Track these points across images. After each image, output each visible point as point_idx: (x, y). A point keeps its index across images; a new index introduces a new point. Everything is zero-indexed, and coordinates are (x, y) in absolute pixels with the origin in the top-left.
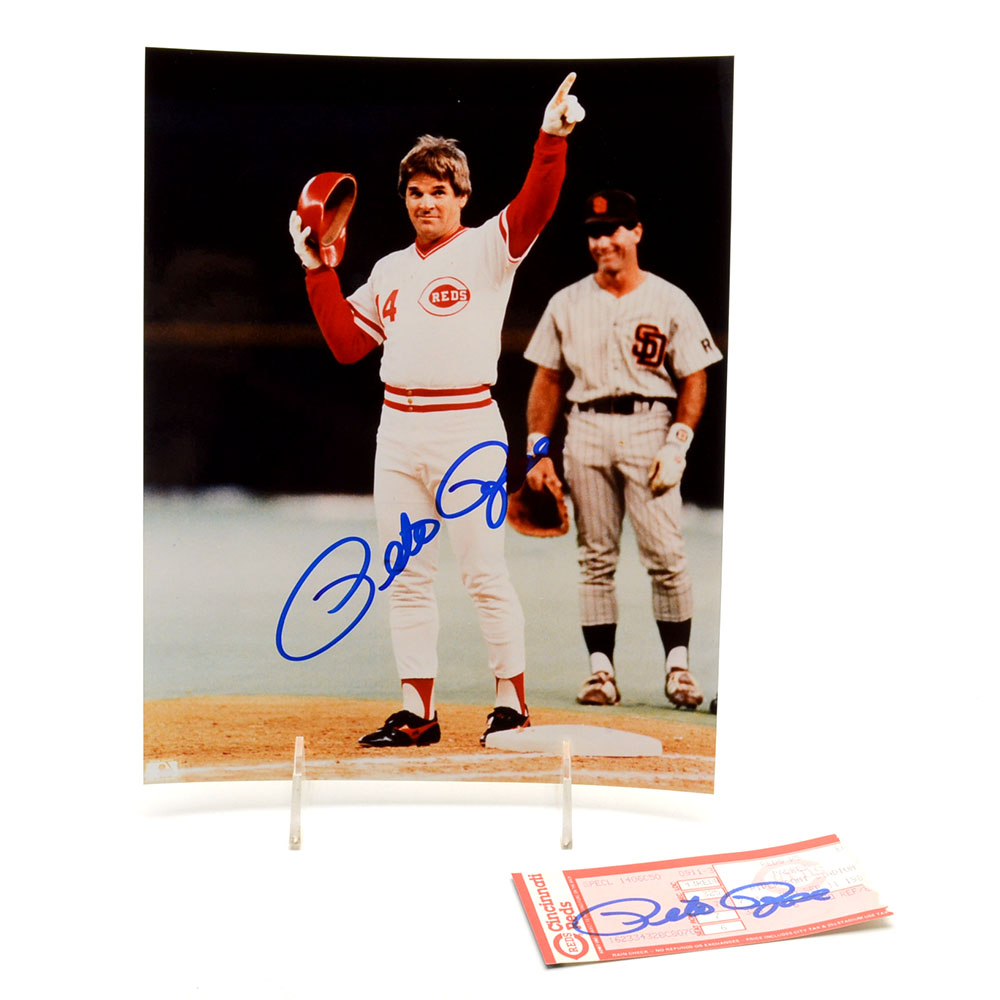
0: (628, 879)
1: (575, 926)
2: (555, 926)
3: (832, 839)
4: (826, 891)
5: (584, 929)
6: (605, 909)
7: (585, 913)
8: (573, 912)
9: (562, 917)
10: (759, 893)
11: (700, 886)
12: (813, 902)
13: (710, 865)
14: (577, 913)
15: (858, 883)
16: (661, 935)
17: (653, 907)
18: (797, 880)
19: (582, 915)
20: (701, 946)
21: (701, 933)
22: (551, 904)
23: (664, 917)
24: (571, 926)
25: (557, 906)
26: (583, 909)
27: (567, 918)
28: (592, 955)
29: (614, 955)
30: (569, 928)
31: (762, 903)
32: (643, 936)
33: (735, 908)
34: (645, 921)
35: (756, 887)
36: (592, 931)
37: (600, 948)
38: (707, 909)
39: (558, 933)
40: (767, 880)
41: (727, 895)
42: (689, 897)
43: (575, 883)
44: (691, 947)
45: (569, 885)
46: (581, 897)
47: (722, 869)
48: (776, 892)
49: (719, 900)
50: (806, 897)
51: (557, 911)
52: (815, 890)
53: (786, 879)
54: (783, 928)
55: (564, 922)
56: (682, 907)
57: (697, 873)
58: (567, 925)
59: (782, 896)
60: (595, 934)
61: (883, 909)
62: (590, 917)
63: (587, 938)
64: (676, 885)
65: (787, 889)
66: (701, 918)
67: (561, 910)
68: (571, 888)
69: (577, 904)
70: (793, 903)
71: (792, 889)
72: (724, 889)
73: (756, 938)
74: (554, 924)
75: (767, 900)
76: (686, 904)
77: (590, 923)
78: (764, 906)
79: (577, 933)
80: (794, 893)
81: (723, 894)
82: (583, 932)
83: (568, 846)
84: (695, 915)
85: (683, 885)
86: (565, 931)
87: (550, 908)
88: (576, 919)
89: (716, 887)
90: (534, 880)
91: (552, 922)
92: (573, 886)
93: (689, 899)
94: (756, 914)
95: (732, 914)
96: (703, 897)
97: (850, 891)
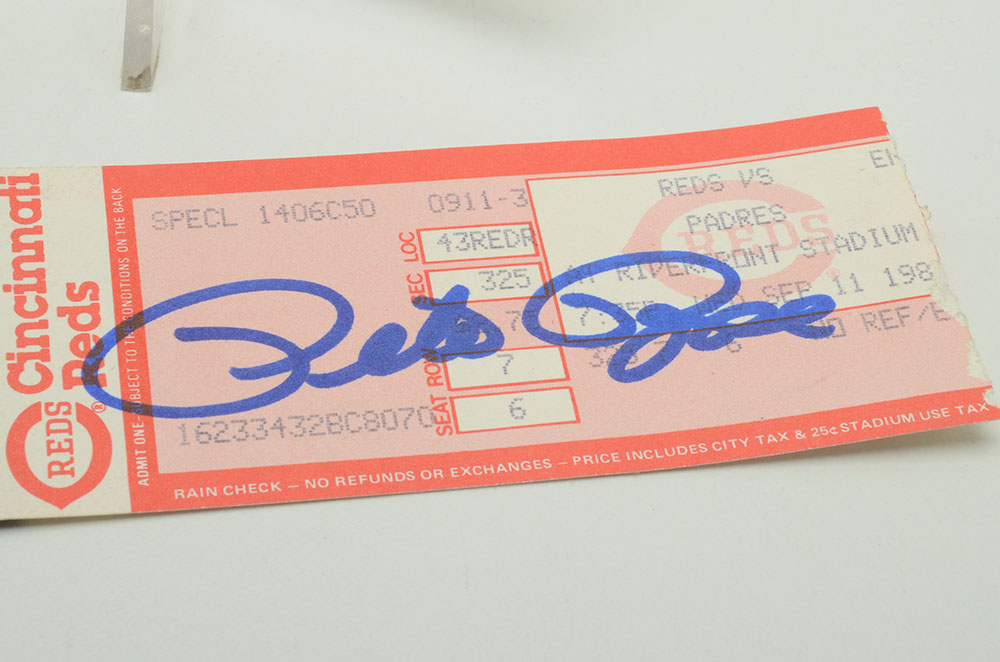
0: (282, 212)
1: (91, 379)
2: (30, 375)
3: (864, 125)
4: (825, 305)
5: (113, 388)
6: (190, 317)
7: (131, 324)
8: (96, 322)
9: (60, 334)
10: (635, 290)
11: (481, 253)
12: (783, 339)
13: (518, 181)
14: (107, 324)
15: (919, 288)
16: (334, 424)
17: (329, 315)
18: (750, 256)
19: (120, 333)
20: (438, 473)
21: (447, 423)
22: (41, 287)
23: (354, 358)
24: (77, 373)
25: (56, 297)
26: (128, 310)
27: (74, 346)
28: (114, 492)
29: (178, 493)
30: (69, 383)
31: (640, 327)
32: (280, 427)
33: (562, 340)
34: (297, 366)
35: (634, 269)
36: (136, 398)
37: (142, 464)
38: (482, 337)
39: (31, 399)
40: (667, 246)
41: (549, 289)
42: (440, 290)
43: (129, 215)
44: (410, 476)
45: (111, 216)
46: (134, 268)
47: (552, 193)
48: (682, 291)
49: (522, 306)
50: (768, 320)
51: (50, 315)
52: (795, 296)
53: (719, 245)
54: (684, 426)
55: (61, 355)
56: (414, 322)
57: (479, 204)
58: (67, 369)
59: (699, 309)
60: (138, 409)
61: (975, 395)
62: (142, 345)
63: (113, 419)
64: (412, 245)
65: (715, 280)
66: (461, 370)
67: (61, 312)
68: (112, 227)
69: (117, 292)
70: (727, 335)
71: (733, 283)
72: (543, 267)
73: (602, 458)
74: (30, 365)
75: (657, 316)
76: (425, 314)
77: (137, 368)
78: (646, 337)
79: (88, 401)
80: (736, 300)
81: (537, 284)
82: (107, 400)
83: (138, 80)
84: (446, 356)
85: (433, 249)
86: (55, 393)
87: (31, 306)
88: (102, 347)
89: (521, 261)
90: (12, 193)
91: (23, 358)
92: (120, 223)
93: (439, 294)
94: (619, 371)
95: (546, 361)
96: (481, 294)
97: (887, 316)
